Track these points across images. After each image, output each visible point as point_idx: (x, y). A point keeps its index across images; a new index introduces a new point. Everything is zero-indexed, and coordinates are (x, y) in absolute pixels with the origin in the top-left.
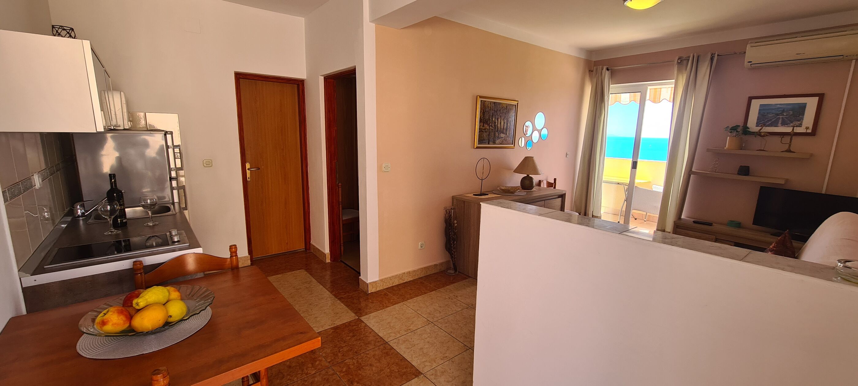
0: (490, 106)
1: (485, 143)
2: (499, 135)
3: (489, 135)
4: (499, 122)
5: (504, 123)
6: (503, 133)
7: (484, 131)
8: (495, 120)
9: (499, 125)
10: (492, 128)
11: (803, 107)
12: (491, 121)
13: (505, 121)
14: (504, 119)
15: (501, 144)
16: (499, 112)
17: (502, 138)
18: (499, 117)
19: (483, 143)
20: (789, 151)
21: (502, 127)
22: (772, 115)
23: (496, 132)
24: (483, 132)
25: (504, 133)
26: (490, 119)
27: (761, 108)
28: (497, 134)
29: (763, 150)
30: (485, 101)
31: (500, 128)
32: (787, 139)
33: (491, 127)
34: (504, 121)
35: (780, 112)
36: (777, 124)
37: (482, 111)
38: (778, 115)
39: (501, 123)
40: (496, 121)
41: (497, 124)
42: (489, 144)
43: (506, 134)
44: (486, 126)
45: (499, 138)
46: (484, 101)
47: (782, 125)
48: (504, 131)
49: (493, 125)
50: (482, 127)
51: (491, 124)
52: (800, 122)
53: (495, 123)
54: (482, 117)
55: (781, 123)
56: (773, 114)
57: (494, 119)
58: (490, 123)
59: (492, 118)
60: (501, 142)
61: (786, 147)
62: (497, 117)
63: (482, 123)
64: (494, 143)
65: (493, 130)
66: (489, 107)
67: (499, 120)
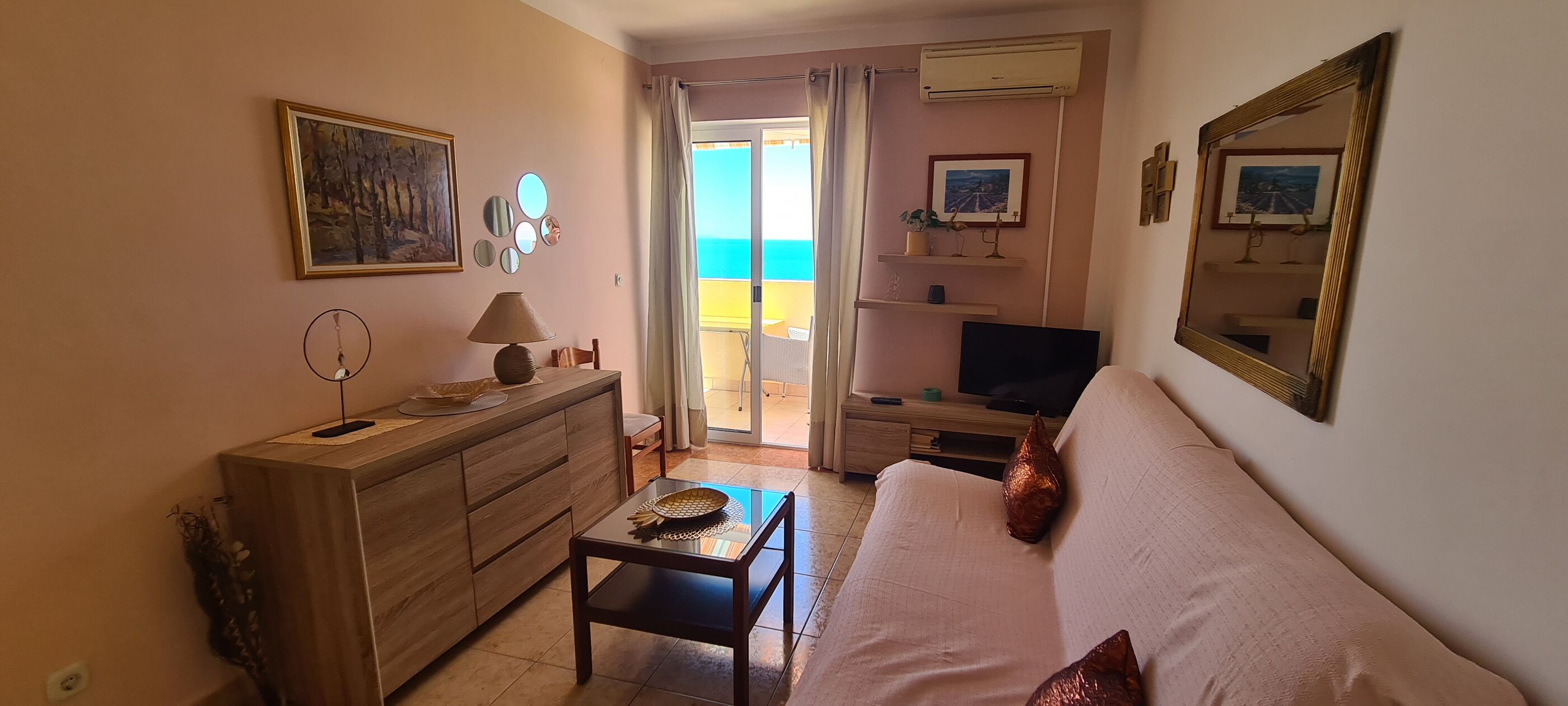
0: (343, 140)
1: (344, 260)
2: (397, 232)
3: (356, 234)
4: (389, 193)
5: (411, 198)
6: (412, 227)
7: (330, 221)
8: (373, 188)
9: (392, 204)
10: (364, 213)
11: (1004, 177)
12: (356, 190)
13: (412, 190)
14: (408, 185)
15: (413, 261)
16: (384, 165)
17: (413, 242)
18: (387, 179)
19: (336, 259)
20: (996, 255)
21: (406, 210)
22: (966, 191)
23: (386, 227)
24: (329, 224)
25: (416, 226)
26: (349, 184)
27: (949, 178)
28: (388, 231)
29: (960, 256)
30: (319, 123)
31: (397, 213)
32: (991, 234)
33: (358, 209)
34: (409, 191)
35: (977, 185)
36: (974, 208)
37: (312, 156)
38: (973, 190)
39: (397, 197)
40: (378, 190)
41: (381, 199)
42: (360, 261)
43: (426, 232)
44: (338, 204)
45: (398, 243)
46: (315, 121)
47: (981, 210)
48: (416, 222)
49: (367, 203)
50: (318, 208)
51: (357, 200)
52: (1004, 204)
53: (376, 196)
54: (313, 175)
55: (979, 206)
56: (966, 189)
57: (367, 185)
58: (353, 195)
59: (360, 181)
60: (408, 256)
61: (990, 249)
62: (378, 178)
63: (316, 195)
64: (383, 256)
65: (370, 217)
66: (337, 144)
67: (390, 188)
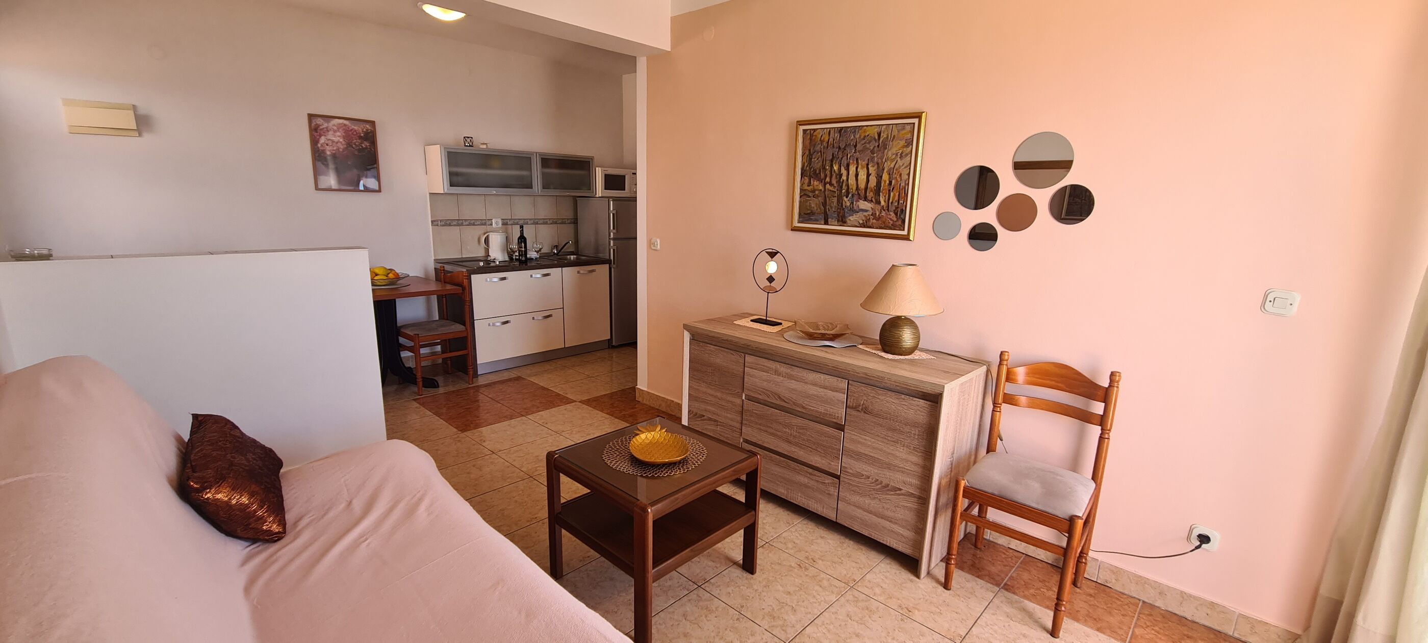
0: (827, 139)
1: (816, 221)
2: (853, 203)
3: (824, 204)
4: (850, 173)
5: (868, 175)
6: (866, 199)
7: (810, 194)
8: (840, 169)
9: (852, 181)
10: (832, 188)
12: (828, 173)
13: (870, 168)
14: (868, 165)
15: (864, 227)
16: (851, 152)
17: (866, 211)
18: (851, 161)
19: (811, 220)
21: (862, 185)
23: (845, 198)
24: (809, 197)
25: (869, 198)
26: (824, 168)
28: (846, 201)
30: (815, 130)
31: (854, 188)
33: (828, 186)
34: (868, 169)
37: (807, 153)
39: (857, 175)
40: (844, 171)
41: (844, 178)
42: (826, 223)
43: (879, 202)
44: (816, 183)
45: (853, 211)
46: (813, 129)
48: (870, 195)
49: (834, 182)
50: (806, 187)
51: (828, 179)
53: (841, 175)
54: (806, 164)
57: (836, 168)
58: (826, 176)
59: (832, 166)
60: (861, 222)
62: (844, 162)
63: (805, 178)
64: (842, 221)
65: (835, 192)
66: (822, 141)
67: (852, 169)
